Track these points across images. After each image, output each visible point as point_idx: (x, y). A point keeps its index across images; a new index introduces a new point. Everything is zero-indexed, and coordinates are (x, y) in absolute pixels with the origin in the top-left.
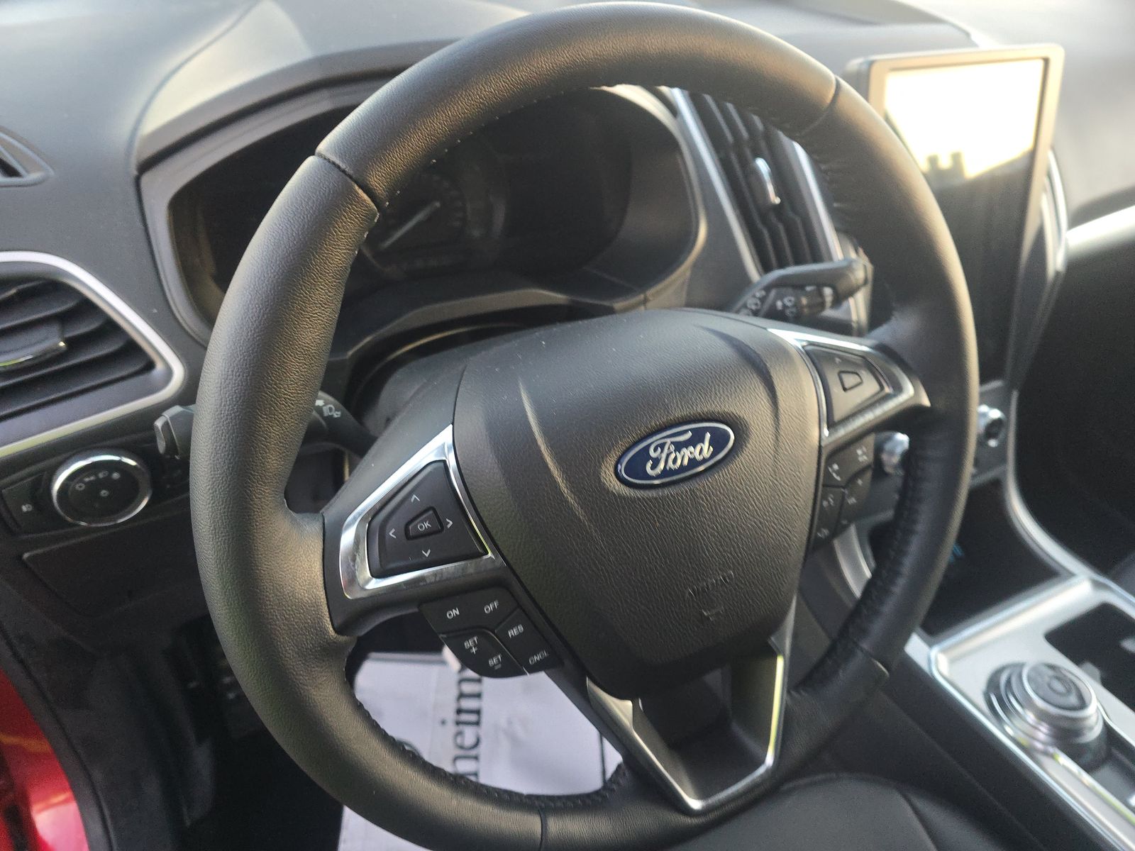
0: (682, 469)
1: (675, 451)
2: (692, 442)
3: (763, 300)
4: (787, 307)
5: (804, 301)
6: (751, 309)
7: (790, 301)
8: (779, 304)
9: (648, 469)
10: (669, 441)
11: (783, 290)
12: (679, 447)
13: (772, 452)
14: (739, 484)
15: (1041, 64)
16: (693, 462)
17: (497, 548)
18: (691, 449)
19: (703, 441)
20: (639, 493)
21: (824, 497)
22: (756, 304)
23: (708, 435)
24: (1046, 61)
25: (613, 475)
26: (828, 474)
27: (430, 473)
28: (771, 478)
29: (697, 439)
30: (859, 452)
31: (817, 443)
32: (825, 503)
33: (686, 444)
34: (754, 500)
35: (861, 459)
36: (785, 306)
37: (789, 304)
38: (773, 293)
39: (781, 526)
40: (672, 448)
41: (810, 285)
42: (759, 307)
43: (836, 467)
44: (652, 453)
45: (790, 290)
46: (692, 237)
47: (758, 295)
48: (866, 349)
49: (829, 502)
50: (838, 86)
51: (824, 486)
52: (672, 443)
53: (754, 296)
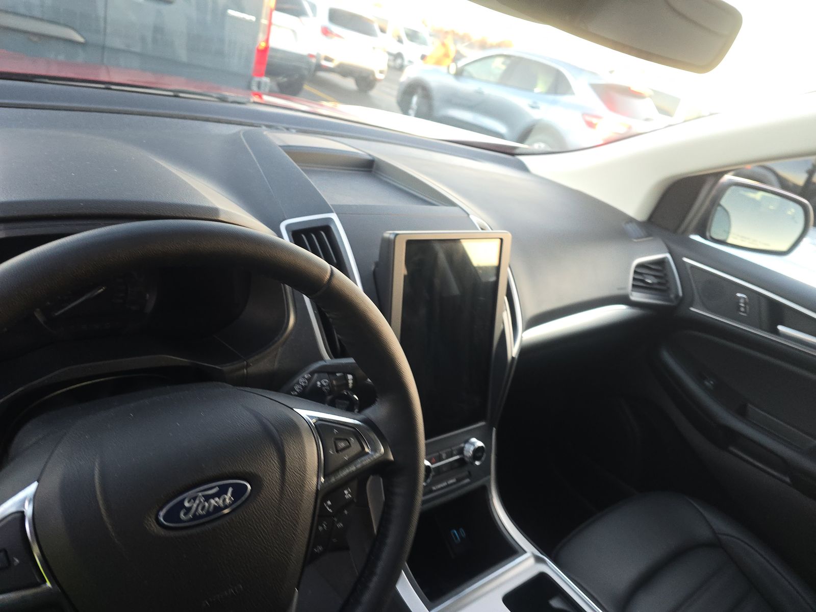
0: (209, 513)
1: (204, 501)
2: (218, 495)
3: (309, 380)
4: (324, 386)
5: (334, 382)
6: (302, 385)
7: (325, 382)
8: (319, 383)
9: (182, 515)
10: (200, 494)
11: (322, 375)
12: (207, 498)
13: (278, 498)
14: (251, 523)
15: (499, 241)
16: (218, 509)
17: (53, 579)
18: (217, 499)
19: (226, 494)
20: (172, 534)
21: (320, 523)
22: (305, 383)
23: (230, 490)
24: (502, 240)
25: (154, 521)
26: (323, 508)
27: (9, 522)
28: (276, 516)
29: (223, 491)
30: (346, 492)
31: (315, 488)
32: (320, 528)
33: (213, 496)
34: (261, 533)
35: (347, 497)
36: (322, 385)
37: (325, 384)
38: (316, 375)
39: (282, 549)
40: (202, 499)
41: (338, 372)
42: (306, 384)
43: (329, 503)
44: (187, 504)
45: (326, 375)
46: (284, 326)
47: (306, 376)
48: (357, 422)
49: (323, 526)
50: (332, 273)
51: (319, 516)
52: (203, 496)
53: (304, 377)
